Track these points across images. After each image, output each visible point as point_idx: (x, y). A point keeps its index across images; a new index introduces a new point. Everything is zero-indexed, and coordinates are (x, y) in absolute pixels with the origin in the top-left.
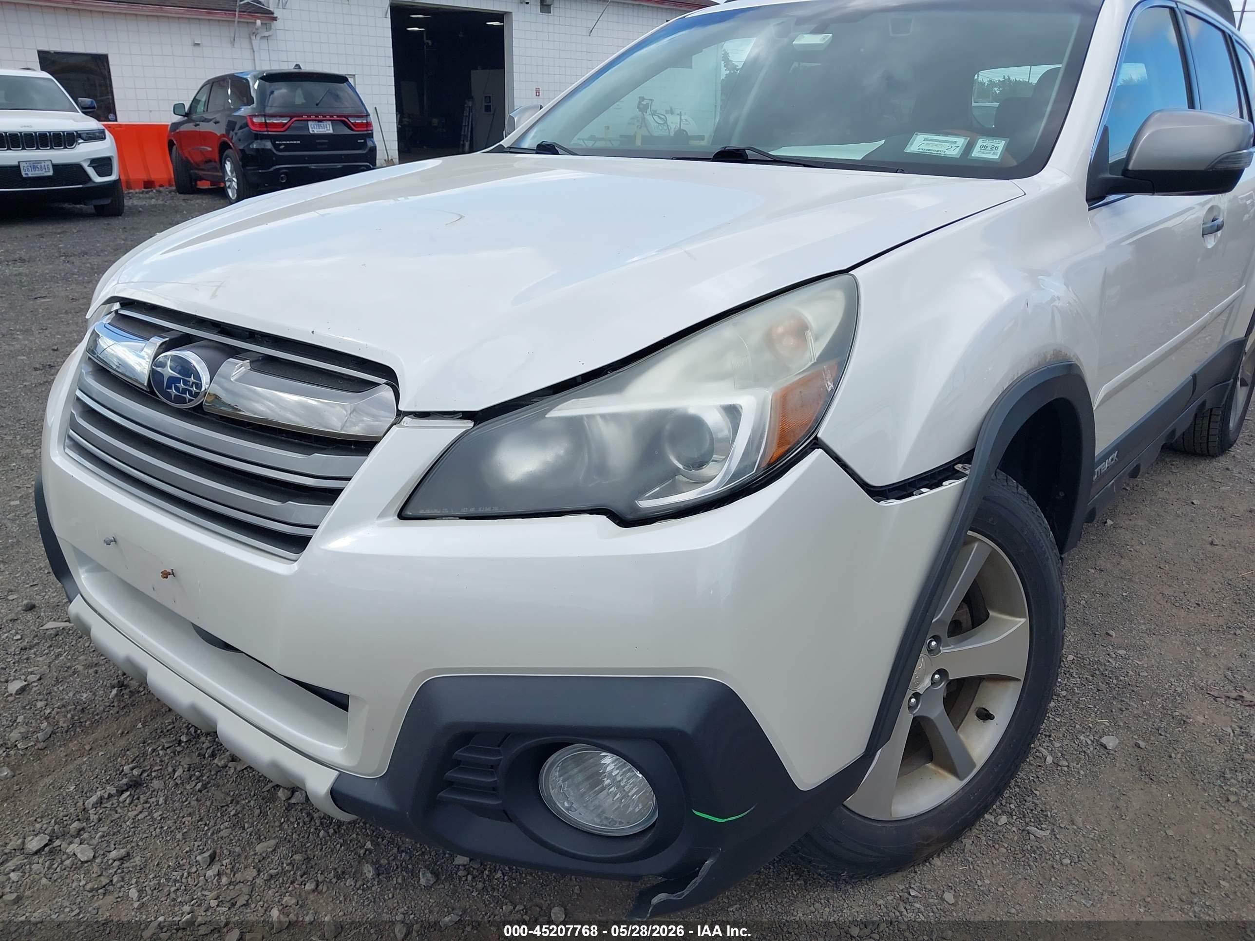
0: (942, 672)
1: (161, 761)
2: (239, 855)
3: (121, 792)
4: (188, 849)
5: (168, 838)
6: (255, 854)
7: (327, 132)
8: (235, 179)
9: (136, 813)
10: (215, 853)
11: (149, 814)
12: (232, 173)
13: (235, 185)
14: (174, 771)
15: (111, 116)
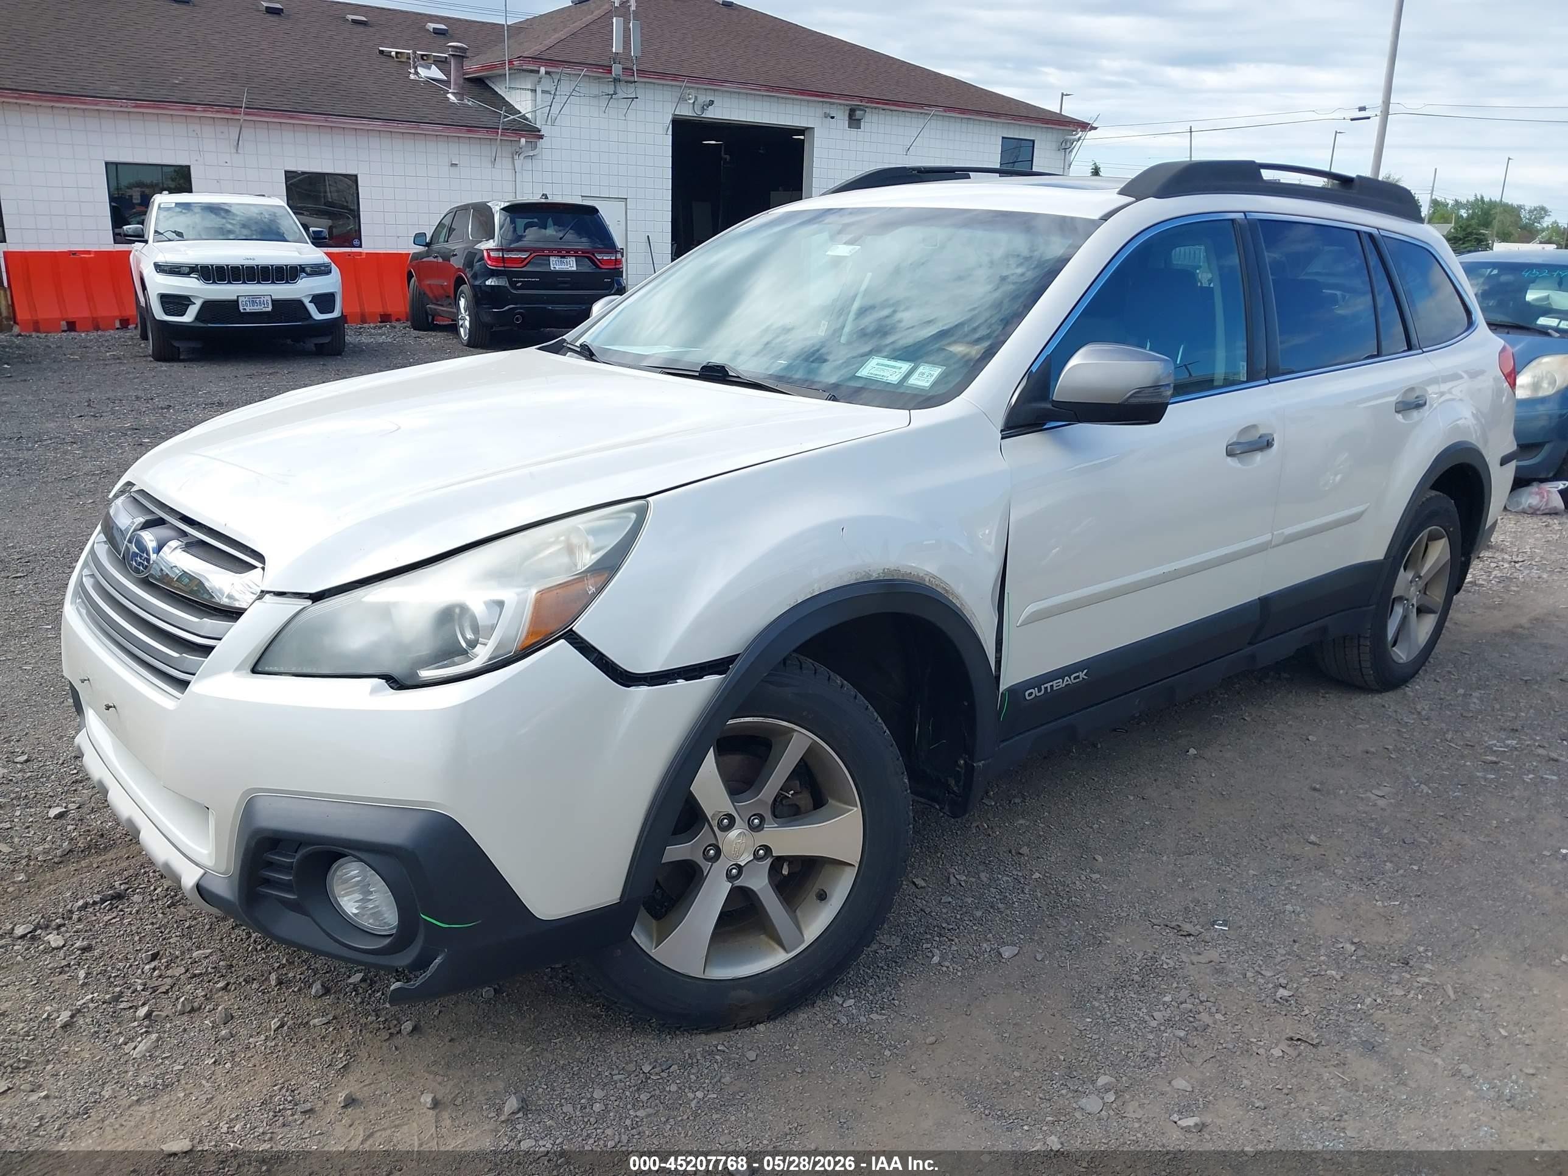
0: (767, 849)
1: (148, 881)
2: (177, 957)
3: (103, 901)
4: (138, 948)
5: (127, 939)
6: (190, 958)
7: (570, 269)
8: (468, 318)
9: (110, 917)
10: (158, 953)
11: (120, 920)
12: (466, 312)
13: (467, 323)
14: (155, 889)
15: (356, 242)
